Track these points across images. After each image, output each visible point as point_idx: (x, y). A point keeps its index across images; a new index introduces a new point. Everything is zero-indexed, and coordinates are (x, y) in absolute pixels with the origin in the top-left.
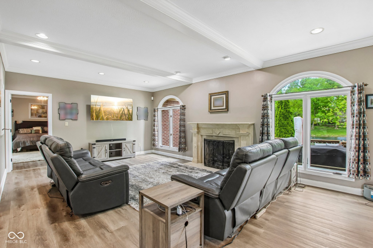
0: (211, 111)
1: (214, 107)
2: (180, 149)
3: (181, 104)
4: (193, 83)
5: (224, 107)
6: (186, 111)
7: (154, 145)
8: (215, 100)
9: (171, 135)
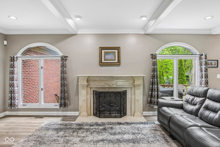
0: (102, 64)
1: (104, 60)
2: (61, 106)
3: (61, 54)
4: (78, 33)
5: (116, 61)
6: (67, 63)
7: (11, 105)
8: (106, 53)
9: (42, 89)
